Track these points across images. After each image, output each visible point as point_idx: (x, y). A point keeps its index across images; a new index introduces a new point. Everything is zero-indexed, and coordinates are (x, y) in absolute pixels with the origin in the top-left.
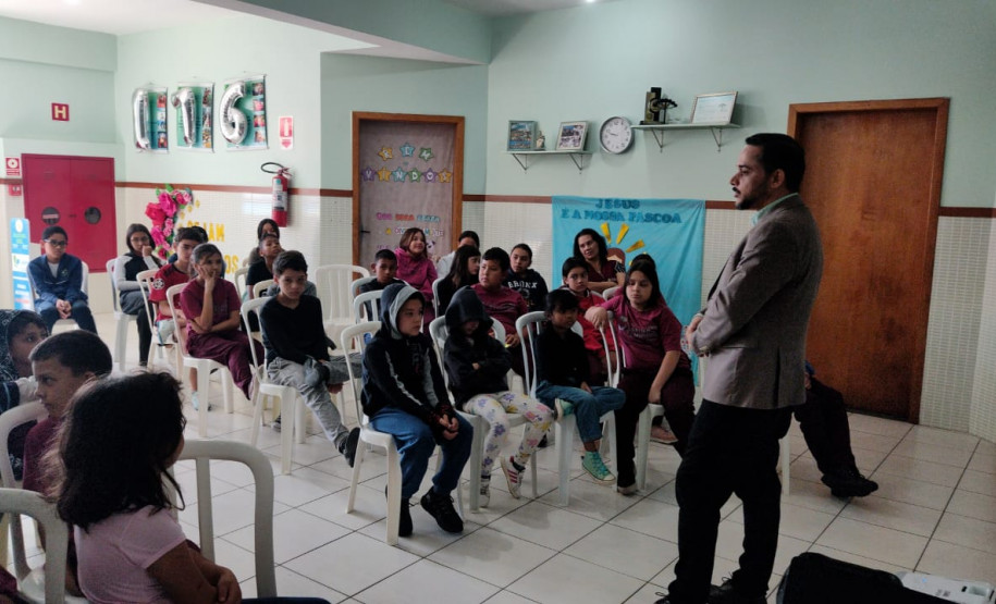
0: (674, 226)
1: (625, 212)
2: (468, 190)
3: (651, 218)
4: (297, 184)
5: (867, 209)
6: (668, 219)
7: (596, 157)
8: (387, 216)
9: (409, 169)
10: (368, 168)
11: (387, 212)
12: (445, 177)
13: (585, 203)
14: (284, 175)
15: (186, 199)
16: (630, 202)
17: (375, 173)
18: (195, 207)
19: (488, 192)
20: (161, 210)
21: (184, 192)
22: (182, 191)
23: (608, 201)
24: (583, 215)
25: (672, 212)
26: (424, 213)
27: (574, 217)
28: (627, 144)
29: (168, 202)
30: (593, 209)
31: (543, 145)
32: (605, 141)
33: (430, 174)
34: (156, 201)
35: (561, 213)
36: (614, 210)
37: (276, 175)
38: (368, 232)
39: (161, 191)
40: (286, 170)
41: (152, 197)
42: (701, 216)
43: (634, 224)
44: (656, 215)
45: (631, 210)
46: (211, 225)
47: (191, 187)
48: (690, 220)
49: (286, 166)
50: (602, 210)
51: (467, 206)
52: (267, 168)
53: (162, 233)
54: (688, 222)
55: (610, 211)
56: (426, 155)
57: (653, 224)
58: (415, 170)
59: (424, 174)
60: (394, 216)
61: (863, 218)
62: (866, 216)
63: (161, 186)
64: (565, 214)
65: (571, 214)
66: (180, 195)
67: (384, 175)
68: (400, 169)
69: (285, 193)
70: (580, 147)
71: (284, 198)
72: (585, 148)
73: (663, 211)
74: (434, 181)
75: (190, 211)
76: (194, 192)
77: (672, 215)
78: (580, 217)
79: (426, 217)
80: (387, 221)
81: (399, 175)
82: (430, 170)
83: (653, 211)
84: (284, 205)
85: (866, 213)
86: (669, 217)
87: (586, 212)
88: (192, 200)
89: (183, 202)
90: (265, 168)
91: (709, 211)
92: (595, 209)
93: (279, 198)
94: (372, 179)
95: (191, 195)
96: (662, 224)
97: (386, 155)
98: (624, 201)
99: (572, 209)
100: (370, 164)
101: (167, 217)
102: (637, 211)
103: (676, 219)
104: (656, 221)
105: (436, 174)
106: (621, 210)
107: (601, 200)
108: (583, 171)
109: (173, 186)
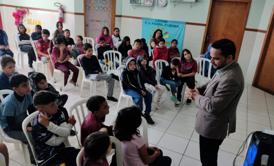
0: (177, 29)
1: (163, 24)
2: (117, 14)
3: (170, 26)
4: (66, 10)
5: (227, 27)
6: (175, 26)
7: (156, 7)
8: (93, 21)
9: (99, 6)
10: (87, 6)
11: (93, 20)
12: (109, 9)
13: (152, 20)
14: (62, 7)
15: (27, 12)
16: (165, 21)
17: (89, 7)
18: (30, 15)
19: (123, 15)
20: (18, 15)
21: (26, 10)
22: (25, 9)
23: (159, 20)
24: (151, 23)
25: (176, 24)
26: (104, 20)
27: (148, 24)
28: (165, 4)
29: (21, 13)
30: (154, 22)
31: (140, 3)
32: (159, 3)
33: (105, 8)
34: (15, 11)
35: (145, 22)
36: (160, 23)
37: (59, 7)
38: (88, 25)
39: (17, 8)
40: (62, 5)
41: (14, 10)
42: (184, 26)
43: (166, 27)
44: (172, 25)
45: (165, 23)
46: (36, 20)
47: (28, 8)
48: (181, 27)
49: (62, 4)
50: (157, 22)
51: (117, 18)
52: (56, 4)
53: (19, 22)
54: (180, 28)
55: (159, 23)
56: (104, 2)
57: (171, 27)
58: (101, 7)
59: (104, 8)
60: (95, 21)
61: (226, 29)
62: (227, 29)
63: (17, 7)
64: (146, 23)
65: (148, 23)
66: (24, 10)
67: (92, 8)
68: (97, 6)
69: (62, 13)
70: (151, 4)
71: (62, 14)
72: (153, 4)
73: (174, 24)
74: (106, 10)
75: (28, 15)
76: (29, 10)
77: (177, 26)
78: (150, 24)
79: (104, 21)
80: (93, 22)
81: (96, 8)
82: (105, 7)
83: (171, 24)
84: (62, 17)
85: (227, 28)
86: (176, 26)
87: (152, 23)
88: (29, 12)
89: (26, 13)
90: (55, 4)
91: (187, 25)
92: (155, 22)
93: (61, 14)
94: (89, 9)
95: (28, 11)
96: (173, 28)
97: (93, 2)
98: (163, 20)
99: (148, 21)
100: (88, 5)
101: (20, 17)
102: (167, 23)
103: (178, 26)
104: (172, 27)
105: (107, 8)
106: (162, 23)
107: (157, 20)
108: (152, 11)
109: (21, 7)
